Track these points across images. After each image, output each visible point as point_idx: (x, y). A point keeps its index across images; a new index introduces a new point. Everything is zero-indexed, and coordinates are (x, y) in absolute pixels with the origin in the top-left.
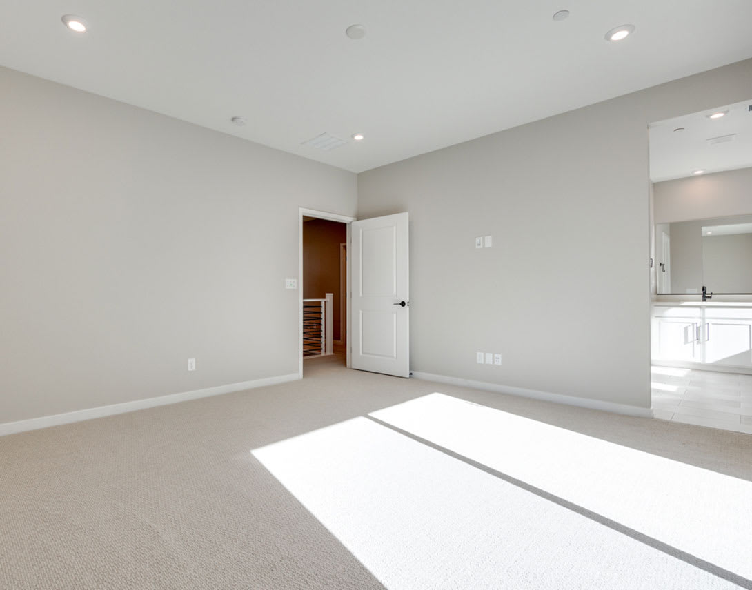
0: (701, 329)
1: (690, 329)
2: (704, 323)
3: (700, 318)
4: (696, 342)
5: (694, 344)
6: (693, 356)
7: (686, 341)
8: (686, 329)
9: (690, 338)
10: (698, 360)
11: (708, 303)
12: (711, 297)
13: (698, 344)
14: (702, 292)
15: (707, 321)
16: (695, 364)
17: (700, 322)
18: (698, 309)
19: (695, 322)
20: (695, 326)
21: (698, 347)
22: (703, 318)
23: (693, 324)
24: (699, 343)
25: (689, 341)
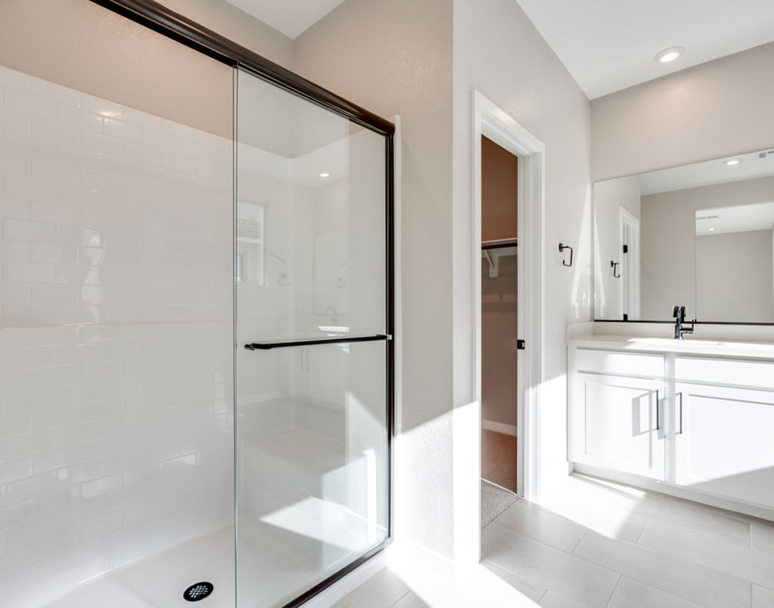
0: (667, 404)
1: (644, 403)
2: (672, 394)
3: (665, 380)
4: (655, 433)
5: (651, 436)
6: (650, 465)
7: (636, 431)
8: (636, 402)
9: (644, 426)
10: (658, 474)
11: (684, 345)
12: (691, 330)
13: (659, 438)
14: (675, 319)
15: (679, 388)
16: (654, 481)
17: (663, 387)
18: (661, 359)
19: (654, 389)
20: (654, 395)
21: (659, 445)
22: (671, 381)
23: (650, 392)
24: (661, 436)
25: (642, 430)
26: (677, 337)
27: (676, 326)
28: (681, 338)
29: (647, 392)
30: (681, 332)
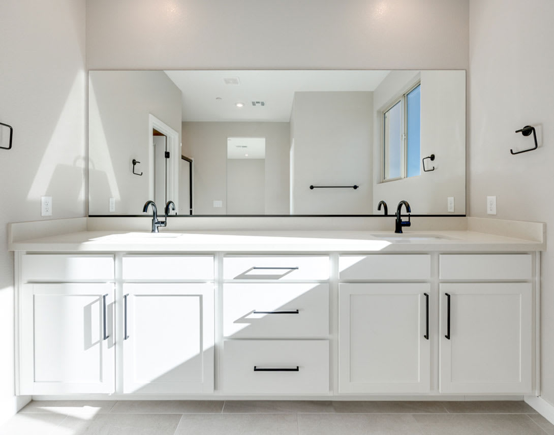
0: (117, 308)
3: (115, 282)
4: (104, 343)
5: (100, 346)
7: (88, 344)
8: (88, 310)
17: (111, 291)
19: (102, 294)
21: (109, 353)
23: (101, 298)
25: (93, 342)
26: (153, 231)
27: (153, 220)
28: (156, 231)
29: (98, 297)
30: (157, 225)
